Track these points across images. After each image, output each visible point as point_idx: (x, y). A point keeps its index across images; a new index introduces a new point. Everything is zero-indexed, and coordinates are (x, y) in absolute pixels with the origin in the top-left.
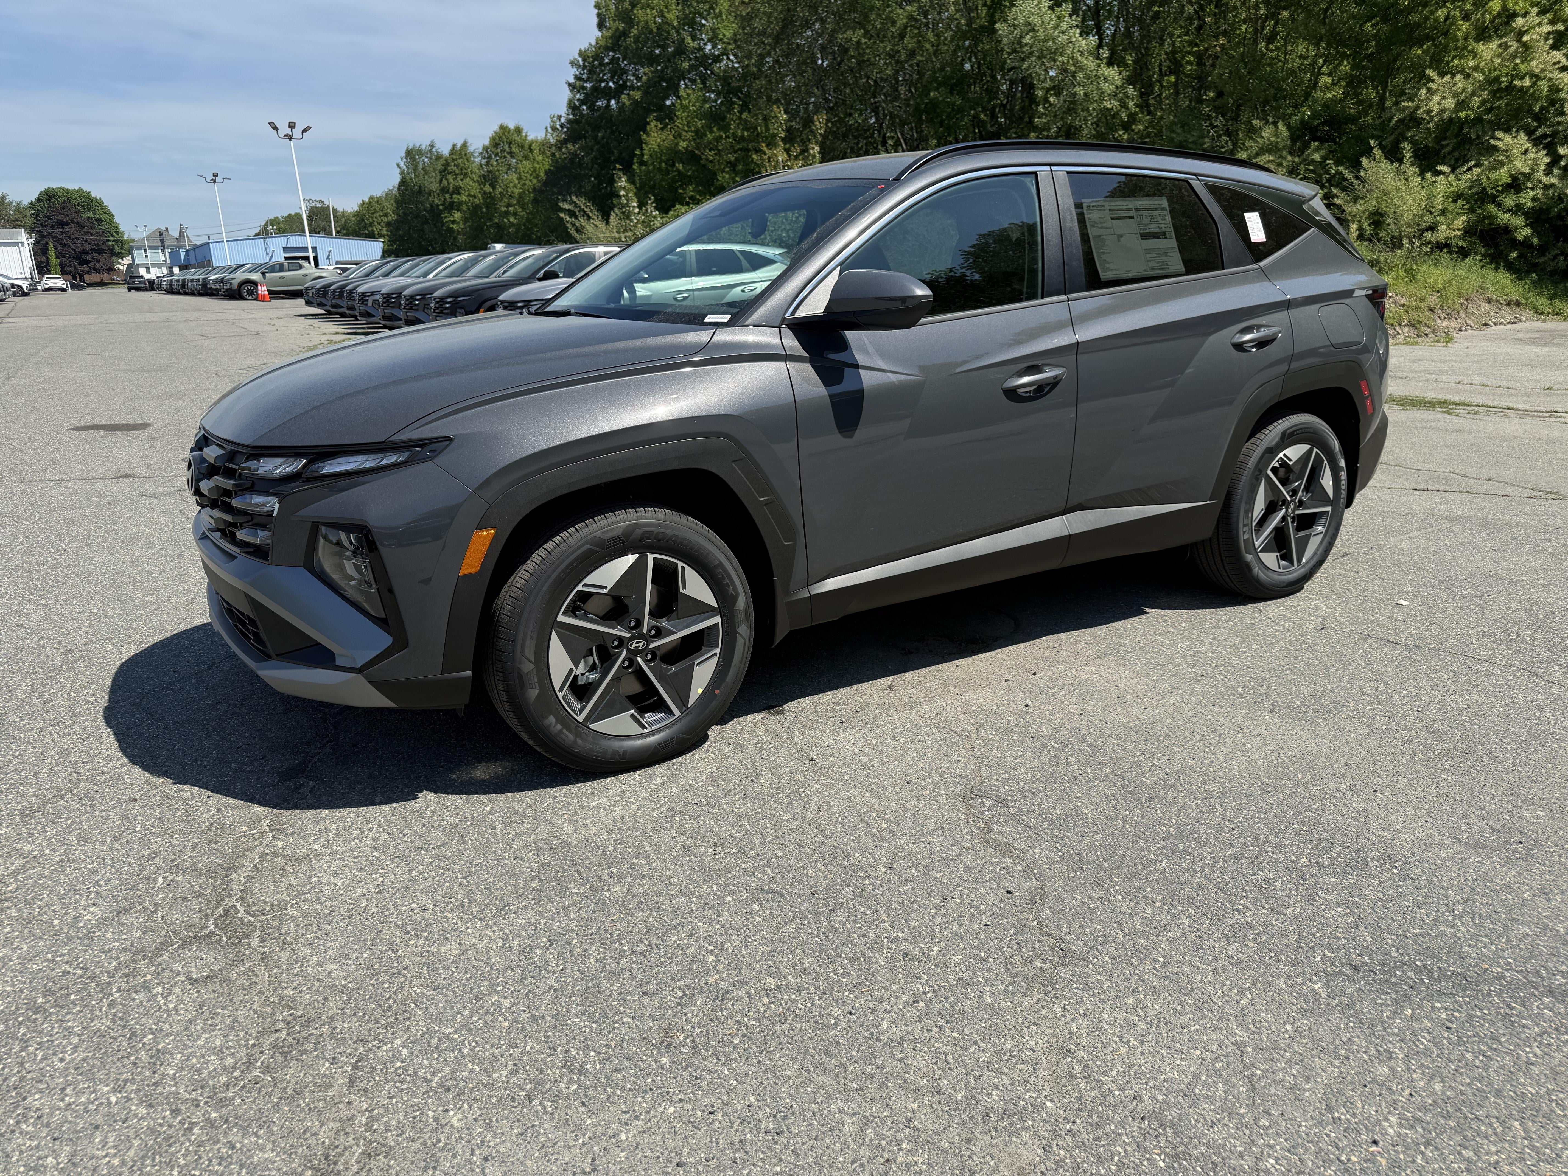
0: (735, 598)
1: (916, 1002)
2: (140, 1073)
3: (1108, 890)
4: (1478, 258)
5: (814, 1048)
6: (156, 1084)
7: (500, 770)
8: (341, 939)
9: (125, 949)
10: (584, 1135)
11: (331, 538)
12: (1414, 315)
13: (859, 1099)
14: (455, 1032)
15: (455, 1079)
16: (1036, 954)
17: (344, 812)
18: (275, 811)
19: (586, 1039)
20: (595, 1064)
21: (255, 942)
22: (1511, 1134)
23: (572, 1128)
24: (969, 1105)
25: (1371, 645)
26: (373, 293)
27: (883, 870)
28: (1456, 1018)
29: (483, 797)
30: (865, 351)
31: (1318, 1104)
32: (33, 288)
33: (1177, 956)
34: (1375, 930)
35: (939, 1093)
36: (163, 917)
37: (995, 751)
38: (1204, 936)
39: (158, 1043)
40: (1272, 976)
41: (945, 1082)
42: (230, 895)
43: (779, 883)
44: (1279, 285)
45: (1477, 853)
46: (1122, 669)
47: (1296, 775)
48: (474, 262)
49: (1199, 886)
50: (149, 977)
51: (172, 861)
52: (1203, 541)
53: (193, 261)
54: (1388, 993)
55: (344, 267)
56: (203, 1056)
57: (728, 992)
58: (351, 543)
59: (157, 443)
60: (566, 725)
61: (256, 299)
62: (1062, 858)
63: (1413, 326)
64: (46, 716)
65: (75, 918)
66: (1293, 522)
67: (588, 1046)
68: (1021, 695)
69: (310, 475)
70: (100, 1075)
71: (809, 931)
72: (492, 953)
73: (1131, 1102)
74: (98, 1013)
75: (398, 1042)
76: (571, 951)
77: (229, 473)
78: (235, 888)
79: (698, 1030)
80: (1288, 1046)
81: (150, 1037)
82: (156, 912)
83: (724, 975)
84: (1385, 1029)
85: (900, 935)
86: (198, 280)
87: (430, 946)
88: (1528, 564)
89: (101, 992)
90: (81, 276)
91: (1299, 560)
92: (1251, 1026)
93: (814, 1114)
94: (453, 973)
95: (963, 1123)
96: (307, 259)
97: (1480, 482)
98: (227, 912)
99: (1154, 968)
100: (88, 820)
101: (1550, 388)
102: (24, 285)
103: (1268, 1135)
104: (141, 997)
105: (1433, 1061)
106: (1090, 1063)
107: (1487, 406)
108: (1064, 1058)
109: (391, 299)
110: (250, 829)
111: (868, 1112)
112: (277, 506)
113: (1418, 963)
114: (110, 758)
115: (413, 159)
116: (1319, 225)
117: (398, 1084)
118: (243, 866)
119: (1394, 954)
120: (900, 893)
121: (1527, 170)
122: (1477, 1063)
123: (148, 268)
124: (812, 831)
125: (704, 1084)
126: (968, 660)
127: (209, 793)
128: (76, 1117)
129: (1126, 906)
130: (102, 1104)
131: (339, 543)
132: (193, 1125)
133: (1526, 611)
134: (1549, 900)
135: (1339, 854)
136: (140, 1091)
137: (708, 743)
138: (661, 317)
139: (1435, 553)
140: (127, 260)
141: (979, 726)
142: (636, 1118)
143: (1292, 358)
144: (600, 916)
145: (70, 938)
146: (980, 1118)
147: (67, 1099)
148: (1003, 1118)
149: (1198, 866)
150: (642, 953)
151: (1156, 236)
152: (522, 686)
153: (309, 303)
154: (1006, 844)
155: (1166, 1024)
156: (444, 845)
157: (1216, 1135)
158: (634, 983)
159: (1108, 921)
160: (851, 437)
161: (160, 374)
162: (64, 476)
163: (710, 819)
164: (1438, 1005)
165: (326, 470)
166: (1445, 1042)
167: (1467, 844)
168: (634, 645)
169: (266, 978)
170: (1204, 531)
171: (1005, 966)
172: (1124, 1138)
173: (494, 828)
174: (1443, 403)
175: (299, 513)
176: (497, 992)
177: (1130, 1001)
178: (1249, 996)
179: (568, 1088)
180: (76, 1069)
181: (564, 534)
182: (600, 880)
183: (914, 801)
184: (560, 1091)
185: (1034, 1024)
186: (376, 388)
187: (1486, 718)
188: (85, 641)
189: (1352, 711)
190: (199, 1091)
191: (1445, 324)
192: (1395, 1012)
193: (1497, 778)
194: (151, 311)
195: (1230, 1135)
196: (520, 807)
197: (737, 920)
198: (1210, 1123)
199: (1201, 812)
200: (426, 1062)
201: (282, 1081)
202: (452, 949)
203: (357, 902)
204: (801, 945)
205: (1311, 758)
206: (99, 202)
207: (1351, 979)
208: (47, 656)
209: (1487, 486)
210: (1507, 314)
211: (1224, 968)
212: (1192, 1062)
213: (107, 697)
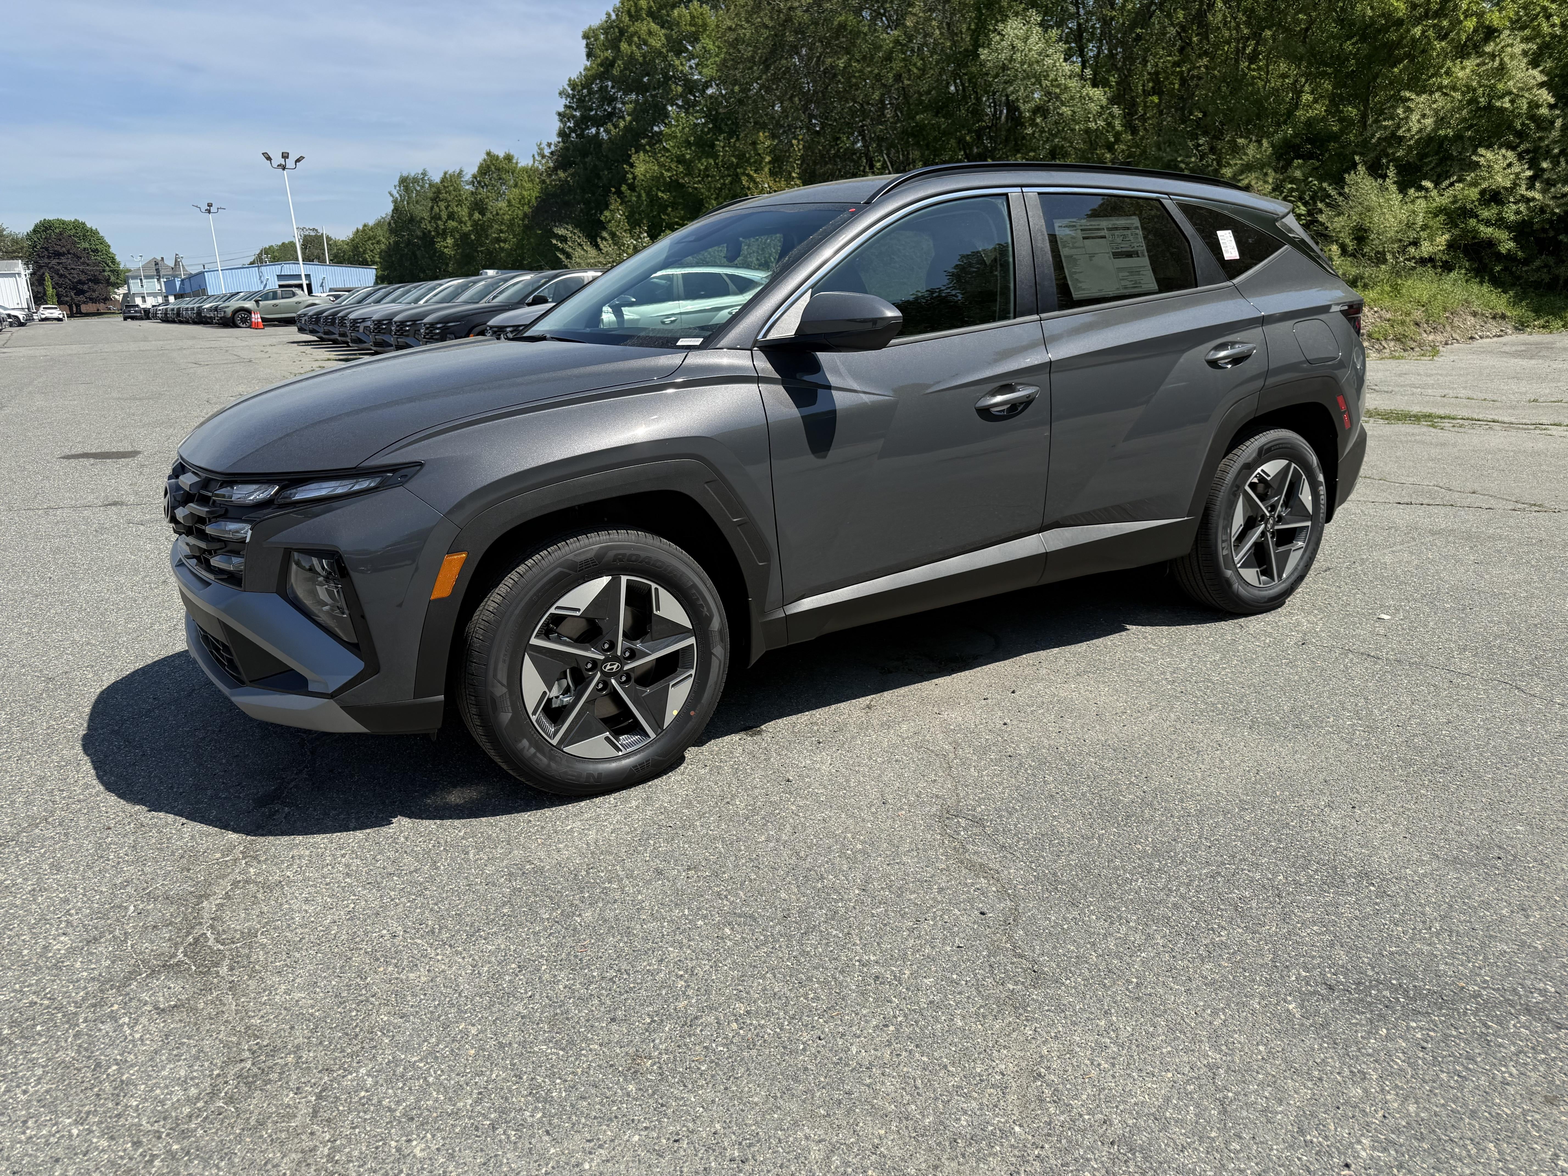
0: (709, 619)
1: (887, 1026)
2: (103, 1105)
3: (1082, 910)
4: (1463, 271)
5: (782, 1074)
6: (119, 1116)
7: (475, 795)
8: (309, 967)
9: (93, 979)
10: (547, 1165)
11: (304, 564)
12: (1399, 329)
13: (826, 1125)
14: (421, 1060)
15: (420, 1108)
16: (1008, 975)
17: (318, 838)
18: (249, 838)
19: (552, 1066)
20: (560, 1092)
21: (224, 970)
22: (1486, 1156)
23: (535, 1157)
24: (937, 1130)
25: (1352, 660)
26: (364, 320)
27: (857, 892)
28: (1431, 1037)
29: (457, 823)
30: (836, 372)
31: (1290, 1127)
32: (30, 319)
33: (1150, 977)
34: (1351, 948)
35: (907, 1119)
36: (132, 946)
37: (972, 770)
38: (1179, 957)
39: (123, 1074)
40: (1246, 996)
41: (914, 1107)
42: (201, 923)
43: (752, 906)
44: (1254, 301)
45: (1456, 869)
46: (1101, 686)
47: (1274, 792)
48: (464, 288)
49: (1174, 905)
50: (116, 1007)
51: (144, 889)
52: (1182, 558)
53: (188, 290)
54: (1363, 1013)
55: (336, 294)
56: (167, 1087)
57: (696, 1018)
58: (323, 568)
59: (146, 470)
60: (539, 749)
61: (250, 327)
62: (1037, 878)
63: (1398, 340)
64: (25, 744)
65: (45, 948)
66: (1272, 538)
67: (554, 1074)
68: (1000, 713)
69: (282, 501)
70: (63, 1107)
71: (781, 955)
72: (460, 979)
73: (1101, 1126)
74: (63, 1044)
75: (363, 1071)
76: (540, 978)
77: (204, 500)
78: (206, 915)
79: (665, 1057)
80: (1260, 1067)
81: (115, 1067)
82: (125, 941)
83: (694, 1001)
84: (1359, 1050)
85: (872, 958)
86: (193, 309)
87: (398, 973)
88: (1511, 577)
89: (67, 1022)
90: (78, 306)
91: (1280, 576)
92: (1224, 1048)
93: (780, 1141)
94: (421, 1000)
95: (930, 1149)
96: (300, 286)
97: (1464, 496)
98: (196, 940)
99: (1127, 989)
100: (62, 849)
101: (1535, 401)
102: (21, 315)
103: (1238, 1159)
104: (106, 1027)
105: (1408, 1082)
106: (1061, 1086)
107: (1472, 420)
108: (1034, 1082)
109: (382, 325)
110: (223, 856)
111: (835, 1139)
112: (250, 532)
113: (1394, 982)
114: (87, 786)
115: (407, 189)
116: (1293, 242)
117: (361, 1114)
118: (215, 893)
119: (1370, 973)
120: (873, 915)
121: (1508, 184)
122: (1452, 1083)
123: (143, 297)
124: (786, 853)
125: (670, 1111)
126: (948, 679)
127: (184, 820)
128: (37, 1150)
129: (1101, 926)
130: (63, 1136)
131: (312, 569)
132: (154, 1157)
133: (1508, 624)
134: (1527, 917)
135: (1316, 871)
136: (102, 1123)
137: (684, 765)
138: (635, 340)
139: (1417, 567)
140: (122, 291)
141: (956, 745)
142: (601, 1147)
143: (1267, 374)
144: (570, 942)
145: (39, 968)
146: (947, 1144)
147: (28, 1131)
148: (971, 1144)
149: (1174, 885)
150: (611, 979)
151: (1129, 255)
152: (495, 708)
153: (301, 330)
154: (981, 865)
155: (1137, 1046)
156: (416, 871)
157: (1185, 1159)
158: (602, 1009)
159: (1082, 942)
160: (825, 457)
161: (152, 402)
162: (52, 504)
163: (684, 842)
164: (1414, 1024)
165: (298, 497)
166: (1420, 1062)
167: (1446, 860)
168: (608, 667)
169: (233, 1007)
170: (1183, 547)
171: (977, 989)
172: (1093, 1163)
173: (467, 853)
174: (1428, 417)
175: (273, 539)
176: (464, 1019)
177: (1103, 1023)
178: (1223, 1017)
179: (533, 1116)
180: (39, 1101)
181: (537, 557)
182: (572, 905)
183: (890, 821)
184: (525, 1120)
185: (1005, 1047)
186: (348, 414)
187: (1466, 733)
188: (67, 668)
189: (1332, 727)
190: (162, 1123)
191: (1431, 337)
192: (1369, 1032)
193: (1476, 792)
194: (145, 339)
195: (1200, 1159)
196: (493, 832)
197: (708, 944)
198: (1180, 1147)
199: (1178, 830)
200: (390, 1091)
201: (245, 1112)
202: (419, 976)
203: (328, 929)
204: (772, 969)
205: (1289, 774)
206: (95, 233)
207: (1326, 999)
208: (28, 684)
209: (1471, 499)
210: (1493, 327)
211: (1198, 989)
212: (1163, 1085)
213: (85, 725)
